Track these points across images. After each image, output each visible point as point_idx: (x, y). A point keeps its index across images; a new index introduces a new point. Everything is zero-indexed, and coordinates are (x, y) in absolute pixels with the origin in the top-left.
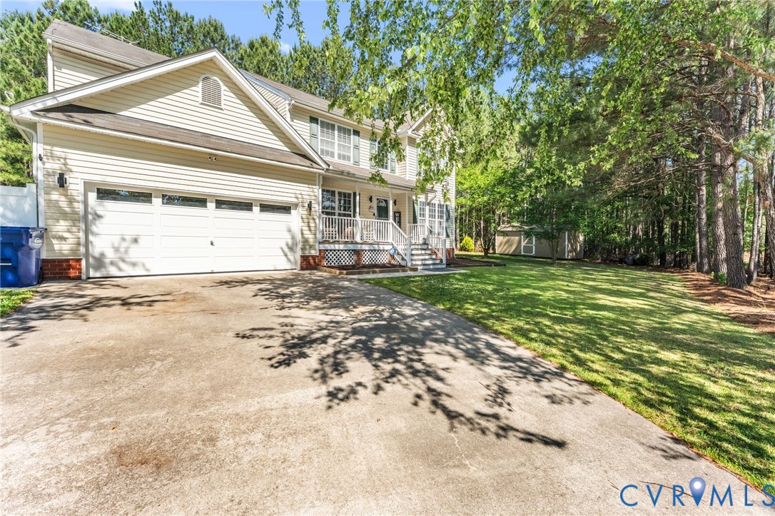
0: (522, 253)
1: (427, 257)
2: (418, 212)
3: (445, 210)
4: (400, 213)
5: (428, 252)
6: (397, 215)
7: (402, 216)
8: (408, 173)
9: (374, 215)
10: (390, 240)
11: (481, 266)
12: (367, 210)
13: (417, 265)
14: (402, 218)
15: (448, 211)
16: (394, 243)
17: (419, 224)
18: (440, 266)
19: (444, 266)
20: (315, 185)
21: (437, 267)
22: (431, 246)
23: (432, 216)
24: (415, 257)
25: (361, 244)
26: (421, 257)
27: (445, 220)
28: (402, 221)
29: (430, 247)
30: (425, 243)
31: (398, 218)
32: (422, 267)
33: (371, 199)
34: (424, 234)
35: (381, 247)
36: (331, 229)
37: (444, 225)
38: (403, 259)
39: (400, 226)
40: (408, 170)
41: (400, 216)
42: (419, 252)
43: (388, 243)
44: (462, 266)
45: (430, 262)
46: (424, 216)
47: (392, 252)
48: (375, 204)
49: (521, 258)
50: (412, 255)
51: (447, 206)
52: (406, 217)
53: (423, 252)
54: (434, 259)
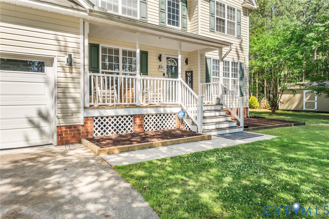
0: (304, 109)
1: (222, 119)
2: (211, 71)
3: (239, 68)
4: (192, 72)
5: (223, 113)
6: (189, 74)
7: (194, 75)
8: (200, 28)
9: (164, 75)
10: (179, 102)
11: (281, 126)
12: (157, 70)
13: (211, 130)
14: (194, 78)
15: (242, 70)
16: (183, 105)
17: (212, 82)
18: (237, 130)
19: (241, 130)
20: (79, 34)
21: (234, 131)
22: (226, 106)
23: (226, 75)
24: (208, 121)
25: (146, 107)
26: (215, 120)
27: (239, 79)
28: (194, 81)
29: (224, 107)
30: (219, 104)
31: (189, 77)
32: (215, 133)
33: (160, 58)
34: (217, 93)
35: (168, 110)
36: (111, 92)
37: (238, 83)
38: (193, 124)
39: (192, 87)
40: (200, 26)
41: (192, 76)
42: (213, 114)
43: (177, 105)
44: (262, 128)
45: (226, 125)
46: (217, 74)
47: (181, 115)
48: (164, 63)
49: (303, 113)
50: (204, 118)
51: (241, 64)
52: (198, 77)
53: (217, 114)
54: (230, 122)
